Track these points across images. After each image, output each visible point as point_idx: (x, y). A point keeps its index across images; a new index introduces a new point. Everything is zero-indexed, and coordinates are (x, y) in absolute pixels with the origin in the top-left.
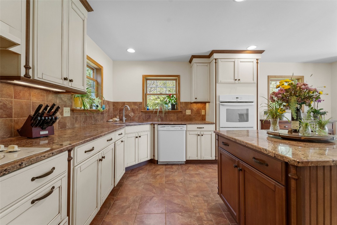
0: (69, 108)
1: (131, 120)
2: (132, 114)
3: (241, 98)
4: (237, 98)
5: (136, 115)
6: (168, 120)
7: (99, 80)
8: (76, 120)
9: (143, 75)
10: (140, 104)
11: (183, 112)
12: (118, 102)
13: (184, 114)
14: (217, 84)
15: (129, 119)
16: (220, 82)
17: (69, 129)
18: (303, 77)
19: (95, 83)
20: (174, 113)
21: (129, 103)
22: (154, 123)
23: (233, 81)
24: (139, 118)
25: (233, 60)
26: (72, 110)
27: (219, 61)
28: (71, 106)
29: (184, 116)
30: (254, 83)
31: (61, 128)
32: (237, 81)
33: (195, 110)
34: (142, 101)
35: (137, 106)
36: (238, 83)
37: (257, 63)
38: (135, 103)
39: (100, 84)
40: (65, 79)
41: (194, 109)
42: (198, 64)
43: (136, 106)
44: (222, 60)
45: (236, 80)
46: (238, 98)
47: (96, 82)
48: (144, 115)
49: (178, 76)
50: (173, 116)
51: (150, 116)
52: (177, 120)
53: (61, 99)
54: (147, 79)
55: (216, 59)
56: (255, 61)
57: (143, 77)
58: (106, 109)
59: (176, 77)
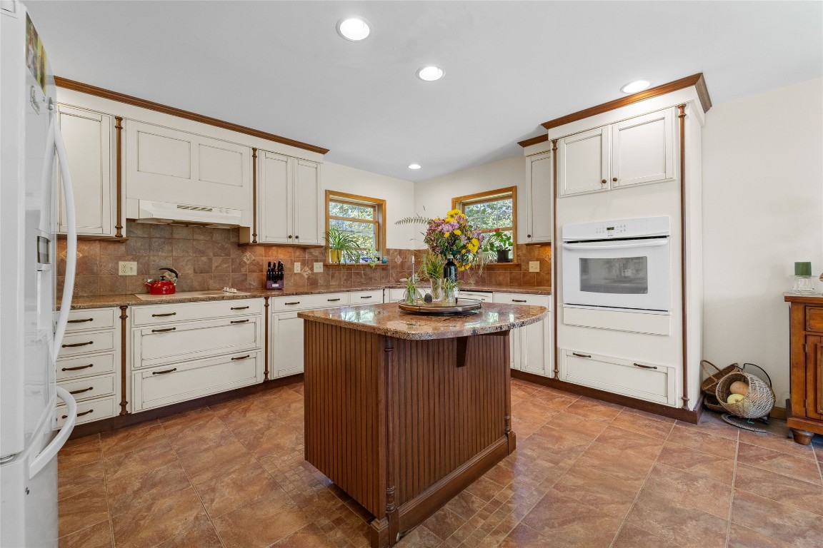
0: (321, 264)
3: (623, 229)
4: (608, 229)
6: (494, 282)
7: (381, 220)
8: (333, 277)
9: (453, 199)
11: (523, 267)
13: (526, 270)
14: (558, 200)
16: (563, 192)
17: (322, 286)
19: (376, 227)
20: (505, 268)
23: (598, 186)
25: (598, 132)
26: (326, 266)
28: (324, 261)
29: (525, 275)
31: (311, 285)
32: (607, 186)
37: (682, 116)
39: (382, 226)
40: (290, 237)
42: (534, 158)
45: (604, 182)
46: (613, 229)
47: (377, 224)
49: (513, 189)
50: (502, 276)
52: (511, 282)
53: (311, 253)
54: (464, 205)
55: (555, 142)
56: (672, 115)
57: (453, 202)
58: (396, 262)
59: (512, 192)
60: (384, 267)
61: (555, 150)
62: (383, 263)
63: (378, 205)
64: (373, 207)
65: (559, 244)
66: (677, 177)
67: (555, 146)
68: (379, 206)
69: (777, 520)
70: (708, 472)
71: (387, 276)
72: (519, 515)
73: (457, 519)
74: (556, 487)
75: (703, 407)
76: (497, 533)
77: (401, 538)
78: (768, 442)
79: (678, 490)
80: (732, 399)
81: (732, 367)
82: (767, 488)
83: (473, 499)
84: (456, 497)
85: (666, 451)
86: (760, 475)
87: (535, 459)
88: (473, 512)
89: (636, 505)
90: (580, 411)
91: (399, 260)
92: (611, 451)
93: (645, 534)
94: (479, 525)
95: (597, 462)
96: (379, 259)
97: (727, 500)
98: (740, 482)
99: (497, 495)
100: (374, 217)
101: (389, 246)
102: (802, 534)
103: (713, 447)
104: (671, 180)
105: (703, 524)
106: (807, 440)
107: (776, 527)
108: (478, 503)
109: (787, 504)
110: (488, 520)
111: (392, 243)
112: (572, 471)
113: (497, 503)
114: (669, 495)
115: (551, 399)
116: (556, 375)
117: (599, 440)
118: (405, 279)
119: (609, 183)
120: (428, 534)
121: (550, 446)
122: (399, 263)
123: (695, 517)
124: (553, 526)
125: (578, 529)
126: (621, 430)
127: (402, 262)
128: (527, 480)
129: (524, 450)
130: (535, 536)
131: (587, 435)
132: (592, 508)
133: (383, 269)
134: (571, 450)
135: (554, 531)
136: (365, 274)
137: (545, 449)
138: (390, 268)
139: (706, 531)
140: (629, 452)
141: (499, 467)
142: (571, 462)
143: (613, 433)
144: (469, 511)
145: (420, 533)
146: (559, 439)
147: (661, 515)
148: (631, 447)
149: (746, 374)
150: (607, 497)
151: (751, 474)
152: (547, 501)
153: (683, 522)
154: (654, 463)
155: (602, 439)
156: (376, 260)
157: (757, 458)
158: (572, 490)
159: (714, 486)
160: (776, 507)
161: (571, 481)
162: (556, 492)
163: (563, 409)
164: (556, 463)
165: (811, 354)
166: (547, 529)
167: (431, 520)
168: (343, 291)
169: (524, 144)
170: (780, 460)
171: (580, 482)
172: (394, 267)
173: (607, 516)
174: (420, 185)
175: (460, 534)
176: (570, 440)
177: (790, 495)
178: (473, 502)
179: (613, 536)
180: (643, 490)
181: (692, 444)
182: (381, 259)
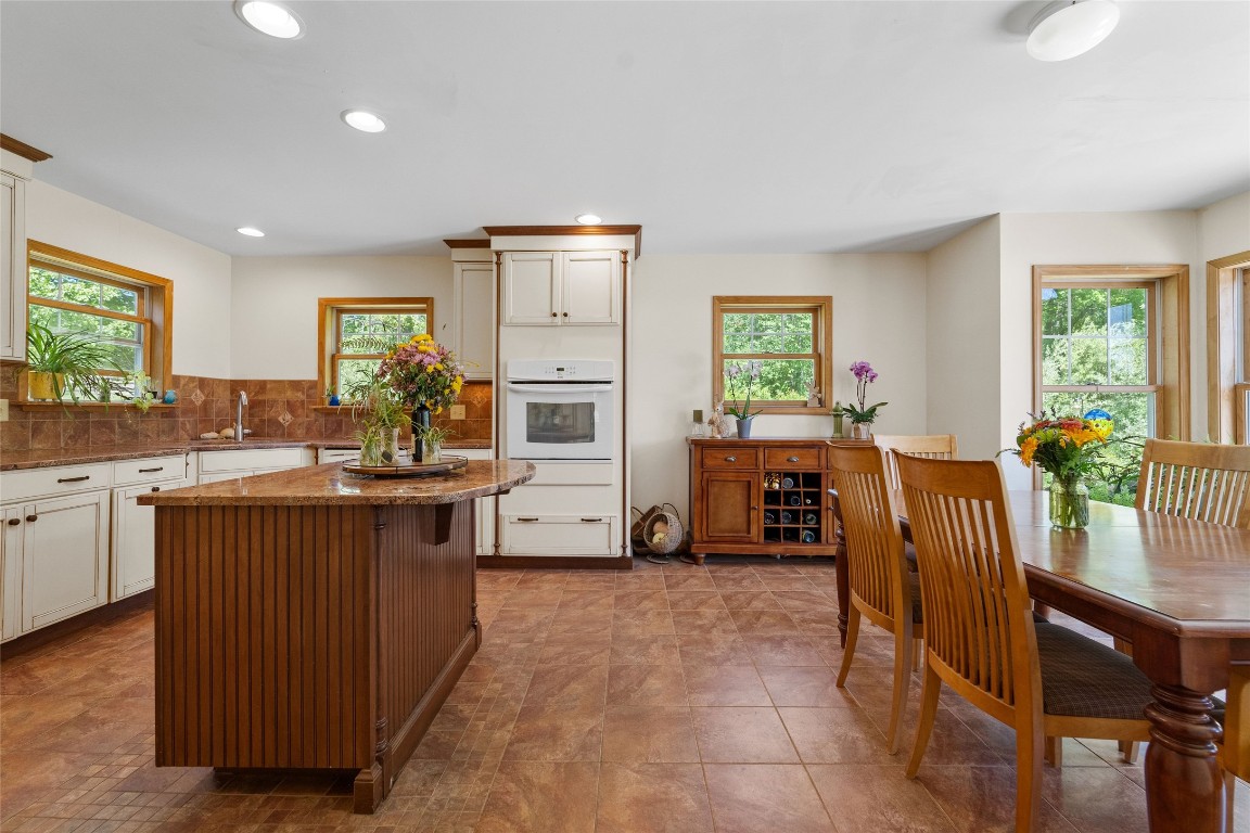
1: (283, 435)
2: (289, 417)
3: (571, 371)
4: (558, 370)
5: (300, 420)
7: (158, 318)
9: (320, 300)
10: (310, 388)
12: (246, 381)
14: (501, 328)
15: (279, 432)
16: (508, 321)
18: (829, 299)
19: (145, 330)
21: (280, 385)
22: (318, 443)
23: (550, 320)
24: (308, 429)
27: (507, 259)
30: (612, 324)
32: (559, 319)
33: (479, 406)
34: (316, 378)
35: (303, 393)
36: (565, 325)
37: (625, 262)
38: (296, 385)
39: (161, 329)
41: (475, 402)
42: (466, 266)
43: (299, 394)
44: (517, 256)
45: (555, 315)
46: (563, 369)
47: (149, 325)
48: (322, 420)
49: (428, 301)
51: (340, 424)
54: (340, 311)
55: (499, 254)
56: (617, 258)
57: (320, 304)
58: (192, 402)
59: (426, 305)
60: (166, 411)
61: (498, 264)
62: (164, 402)
63: (151, 287)
64: (138, 289)
65: (502, 383)
66: (620, 322)
67: (499, 259)
68: (155, 290)
69: (700, 623)
70: (651, 605)
71: (173, 429)
72: (517, 700)
73: (451, 734)
74: (541, 661)
75: (635, 553)
76: (504, 724)
77: (394, 783)
78: (679, 571)
79: (637, 626)
80: (656, 539)
81: (653, 510)
82: (688, 602)
83: (460, 707)
84: (438, 715)
85: (619, 599)
86: (682, 595)
87: (507, 646)
88: (468, 719)
89: (612, 649)
90: (531, 585)
91: (198, 397)
92: (575, 613)
93: (626, 667)
94: (481, 727)
95: (567, 627)
96: (155, 394)
97: (669, 621)
98: (674, 605)
99: (484, 693)
100: (140, 311)
101: (176, 371)
102: (714, 626)
103: (648, 584)
104: (616, 325)
105: (660, 643)
106: (702, 561)
107: (700, 627)
108: (466, 710)
109: (702, 609)
110: (488, 719)
111: (184, 363)
112: (549, 642)
113: (489, 700)
114: (632, 631)
115: (495, 580)
116: (496, 551)
117: (560, 606)
118: (213, 435)
119: (558, 318)
120: (425, 764)
121: (516, 627)
122: (198, 403)
123: (654, 640)
124: (553, 695)
125: (577, 687)
126: (576, 591)
127: (205, 403)
128: (509, 667)
129: (491, 640)
130: (542, 709)
131: (548, 605)
132: (579, 665)
133: (164, 415)
134: (539, 624)
135: (556, 698)
136: (121, 426)
137: (513, 632)
138: (179, 412)
139: (664, 647)
140: (590, 608)
141: (472, 667)
142: (544, 635)
143: (570, 597)
144: (462, 721)
145: (413, 767)
146: (522, 618)
147: (632, 649)
148: (591, 604)
149: (665, 513)
150: (588, 652)
151: (678, 596)
152: (537, 678)
153: (648, 647)
154: (613, 611)
155: (563, 605)
156: (149, 396)
157: (678, 584)
158: (557, 658)
159: (659, 614)
160: (697, 613)
161: (552, 651)
162: (542, 666)
163: (513, 587)
164: (530, 641)
165: (705, 488)
166: (550, 699)
167: (420, 750)
168: (99, 460)
169: (453, 243)
170: (691, 580)
171: (561, 649)
172: (189, 410)
173: (595, 666)
174: (244, 264)
175: (465, 745)
176: (534, 617)
177: (702, 603)
178: (461, 711)
179: (604, 679)
180: (613, 636)
181: (632, 587)
182: (160, 394)
